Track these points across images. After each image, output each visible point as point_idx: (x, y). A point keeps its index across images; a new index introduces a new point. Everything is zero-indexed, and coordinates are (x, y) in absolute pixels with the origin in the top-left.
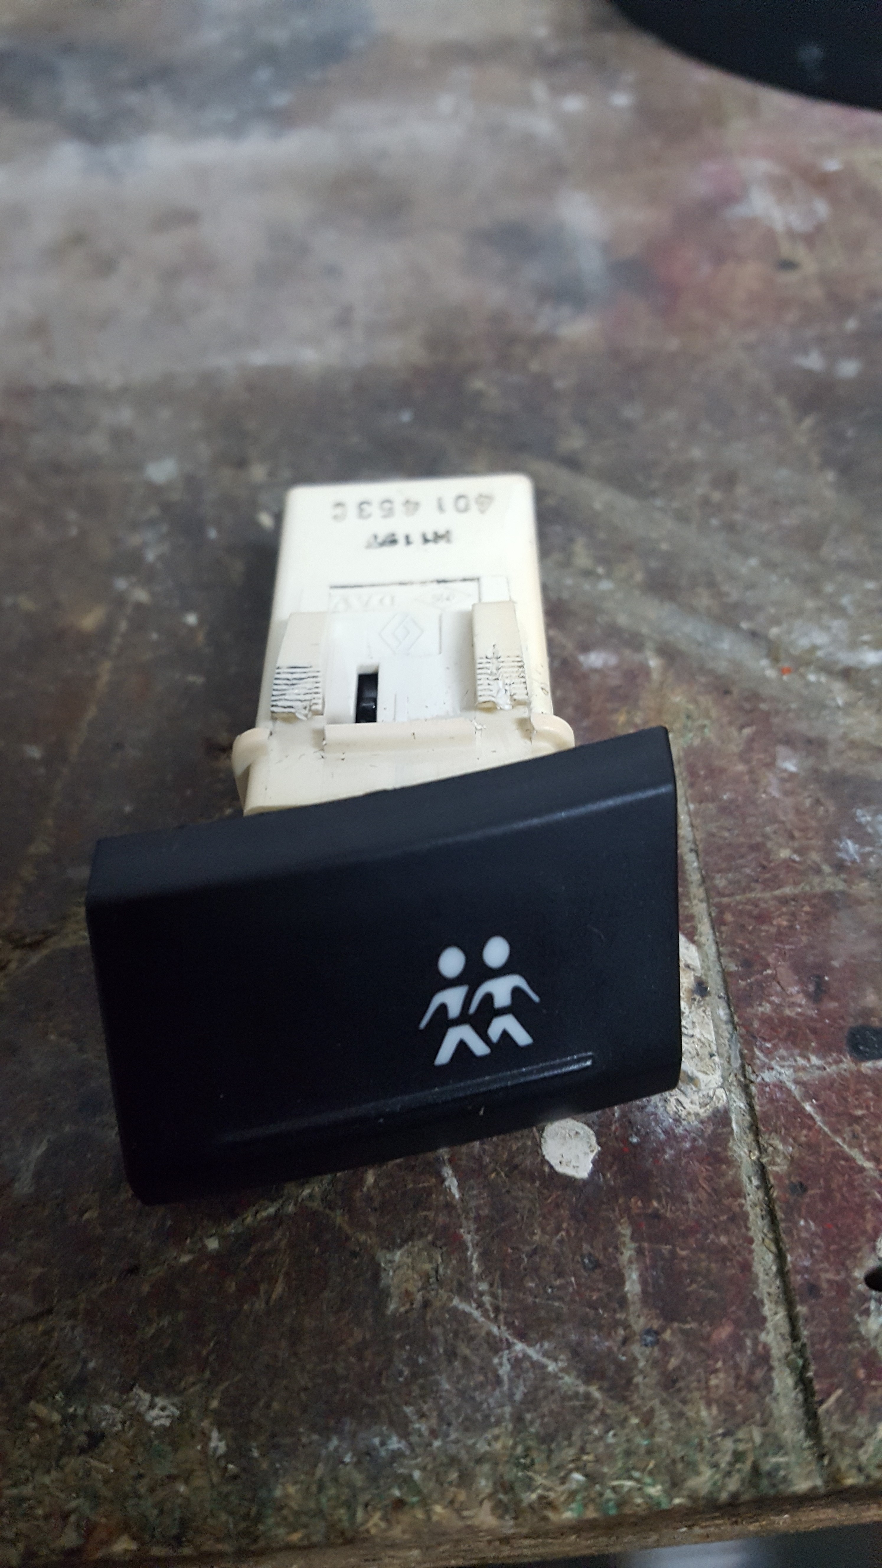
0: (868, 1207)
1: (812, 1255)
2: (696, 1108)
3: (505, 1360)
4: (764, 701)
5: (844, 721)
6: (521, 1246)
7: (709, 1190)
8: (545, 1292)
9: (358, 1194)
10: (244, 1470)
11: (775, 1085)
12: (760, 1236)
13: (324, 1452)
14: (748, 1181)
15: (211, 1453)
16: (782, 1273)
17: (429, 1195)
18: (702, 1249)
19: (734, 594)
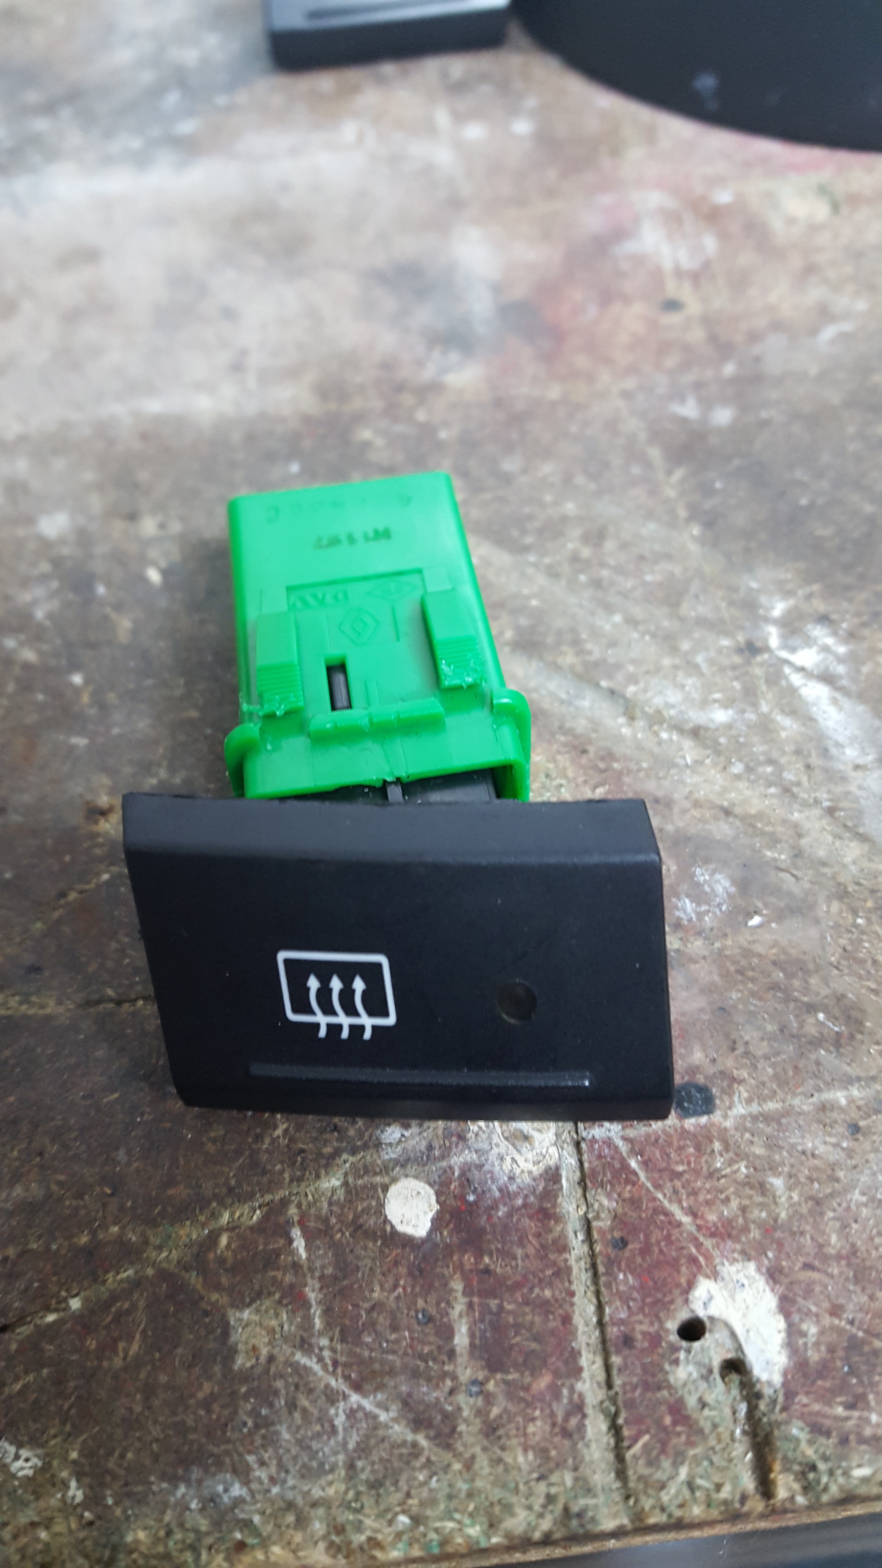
0: (683, 1261)
1: (629, 1307)
2: (530, 1166)
3: (341, 1411)
4: (617, 760)
5: (690, 779)
6: (361, 1303)
7: (537, 1245)
8: (381, 1345)
9: (211, 1256)
10: (99, 1517)
11: (604, 1143)
12: (582, 1289)
13: (172, 1499)
14: (574, 1236)
15: (69, 1501)
16: (601, 1324)
17: (278, 1256)
18: (527, 1303)
19: (596, 651)
